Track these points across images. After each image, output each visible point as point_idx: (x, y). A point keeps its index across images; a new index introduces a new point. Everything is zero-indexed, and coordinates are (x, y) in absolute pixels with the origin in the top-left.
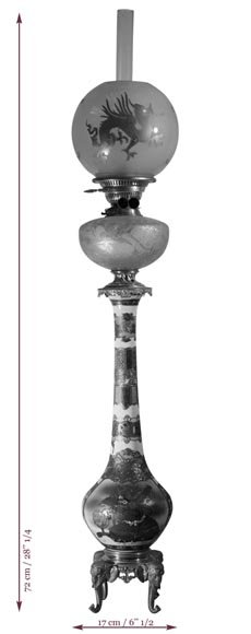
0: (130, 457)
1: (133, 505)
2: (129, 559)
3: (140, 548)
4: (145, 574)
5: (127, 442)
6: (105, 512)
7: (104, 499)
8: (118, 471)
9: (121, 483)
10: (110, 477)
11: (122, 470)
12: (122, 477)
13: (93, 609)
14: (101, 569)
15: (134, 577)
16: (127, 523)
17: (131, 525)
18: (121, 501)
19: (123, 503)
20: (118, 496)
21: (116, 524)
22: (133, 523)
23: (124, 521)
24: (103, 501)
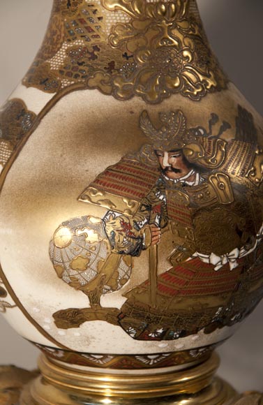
7: (98, 173)
8: (125, 55)
9: (148, 102)
10: (92, 82)
11: (139, 49)
12: (148, 75)
16: (206, 261)
17: (216, 269)
18: (173, 174)
19: (185, 185)
20: (158, 155)
21: (160, 272)
22: (225, 262)
23: (195, 255)
24: (97, 181)
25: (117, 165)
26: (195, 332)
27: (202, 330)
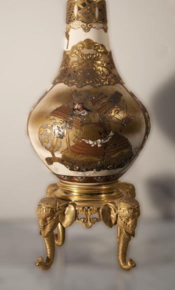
0: (91, 51)
1: (96, 118)
2: (91, 194)
3: (107, 180)
4: (113, 216)
5: (87, 30)
6: (55, 128)
7: (54, 109)
8: (74, 72)
9: (78, 87)
10: (63, 81)
11: (80, 69)
12: (80, 79)
13: (41, 264)
14: (52, 209)
15: (98, 220)
16: (88, 143)
17: (92, 146)
18: (77, 111)
19: (80, 115)
20: (74, 104)
21: (71, 145)
22: (95, 144)
23: (83, 140)
24: (53, 112)
25: (60, 107)
26: (92, 170)
27: (95, 170)
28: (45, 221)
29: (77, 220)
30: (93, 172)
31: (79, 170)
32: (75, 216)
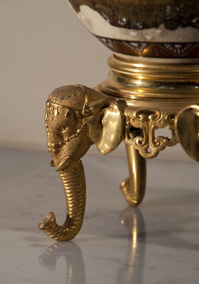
13: (50, 226)
14: (70, 109)
15: (169, 143)
27: (162, 26)
28: (58, 135)
29: (126, 139)
30: (158, 31)
31: (128, 26)
32: (120, 129)
